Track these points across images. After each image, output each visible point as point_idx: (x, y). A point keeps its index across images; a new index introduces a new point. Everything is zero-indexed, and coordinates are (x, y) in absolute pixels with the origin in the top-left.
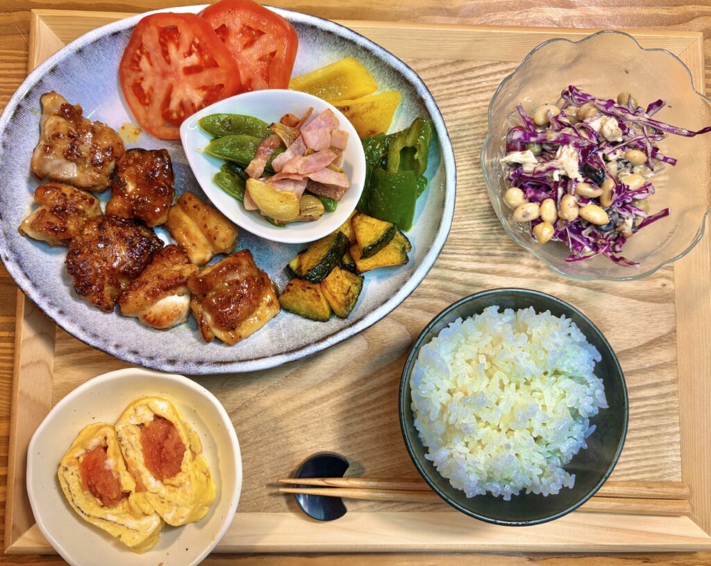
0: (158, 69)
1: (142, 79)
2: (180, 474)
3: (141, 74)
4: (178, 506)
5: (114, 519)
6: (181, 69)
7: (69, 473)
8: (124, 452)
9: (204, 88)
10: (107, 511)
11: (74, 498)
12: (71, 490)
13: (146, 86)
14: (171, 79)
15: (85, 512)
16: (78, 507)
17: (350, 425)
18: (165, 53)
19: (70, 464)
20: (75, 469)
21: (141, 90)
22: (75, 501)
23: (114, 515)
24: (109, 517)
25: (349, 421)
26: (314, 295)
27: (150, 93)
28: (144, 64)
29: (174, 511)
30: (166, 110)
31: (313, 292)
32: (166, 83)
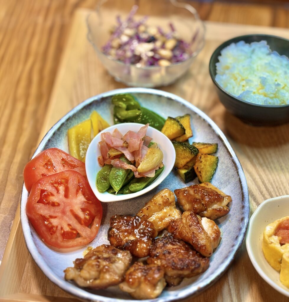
0: (59, 215)
1: (62, 228)
3: (59, 228)
6: (65, 199)
9: (77, 191)
13: (67, 229)
14: (68, 209)
17: (275, 168)
18: (53, 204)
21: (68, 233)
25: (273, 168)
26: (204, 157)
27: (71, 227)
28: (55, 222)
30: (83, 222)
31: (203, 157)
32: (69, 213)
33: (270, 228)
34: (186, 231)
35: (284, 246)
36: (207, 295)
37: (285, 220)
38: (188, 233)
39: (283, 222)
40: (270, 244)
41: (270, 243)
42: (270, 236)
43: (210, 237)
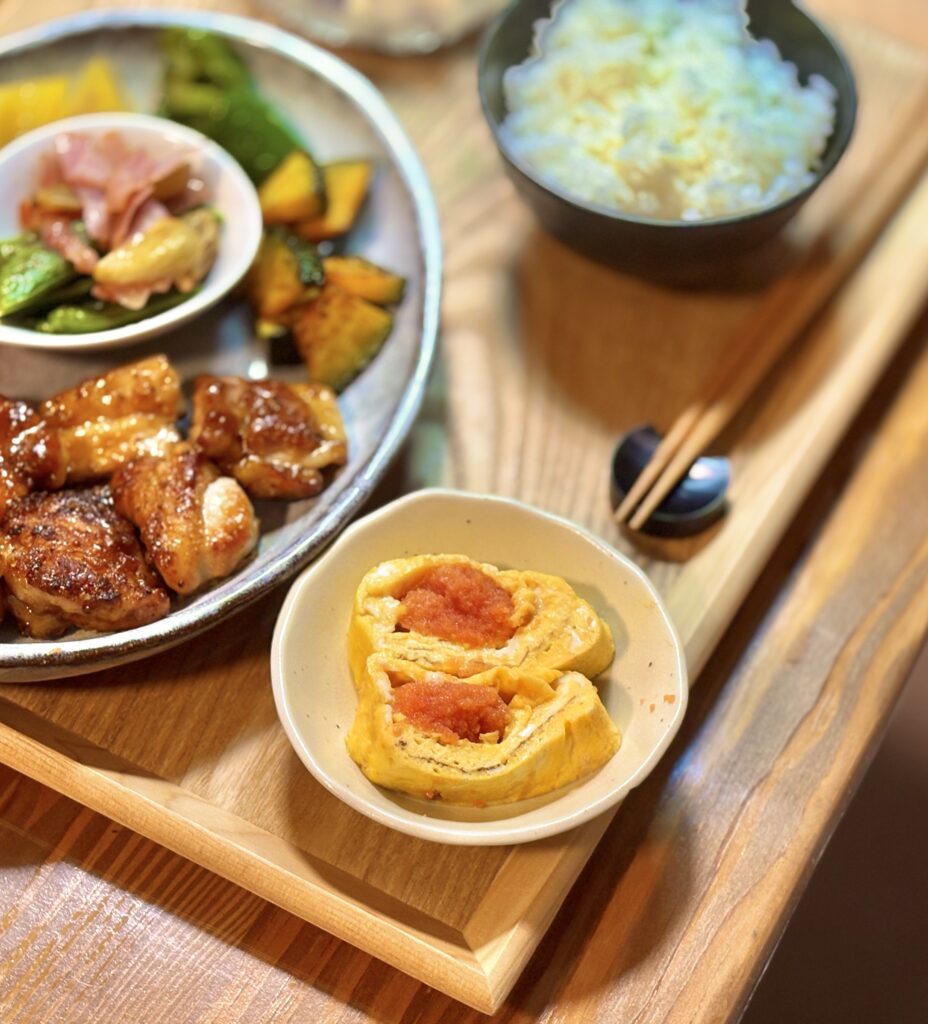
2: (515, 595)
4: (567, 621)
5: (531, 728)
7: (412, 745)
8: (428, 665)
10: (514, 732)
11: (460, 766)
12: (443, 760)
15: (495, 763)
16: (480, 770)
19: (398, 733)
20: (410, 734)
22: (465, 769)
23: (525, 726)
24: (525, 733)
29: (573, 633)
33: (389, 572)
34: (145, 496)
35: (399, 635)
36: (134, 700)
37: (446, 564)
38: (146, 502)
39: (440, 566)
40: (363, 615)
41: (362, 611)
42: (378, 594)
43: (202, 537)
